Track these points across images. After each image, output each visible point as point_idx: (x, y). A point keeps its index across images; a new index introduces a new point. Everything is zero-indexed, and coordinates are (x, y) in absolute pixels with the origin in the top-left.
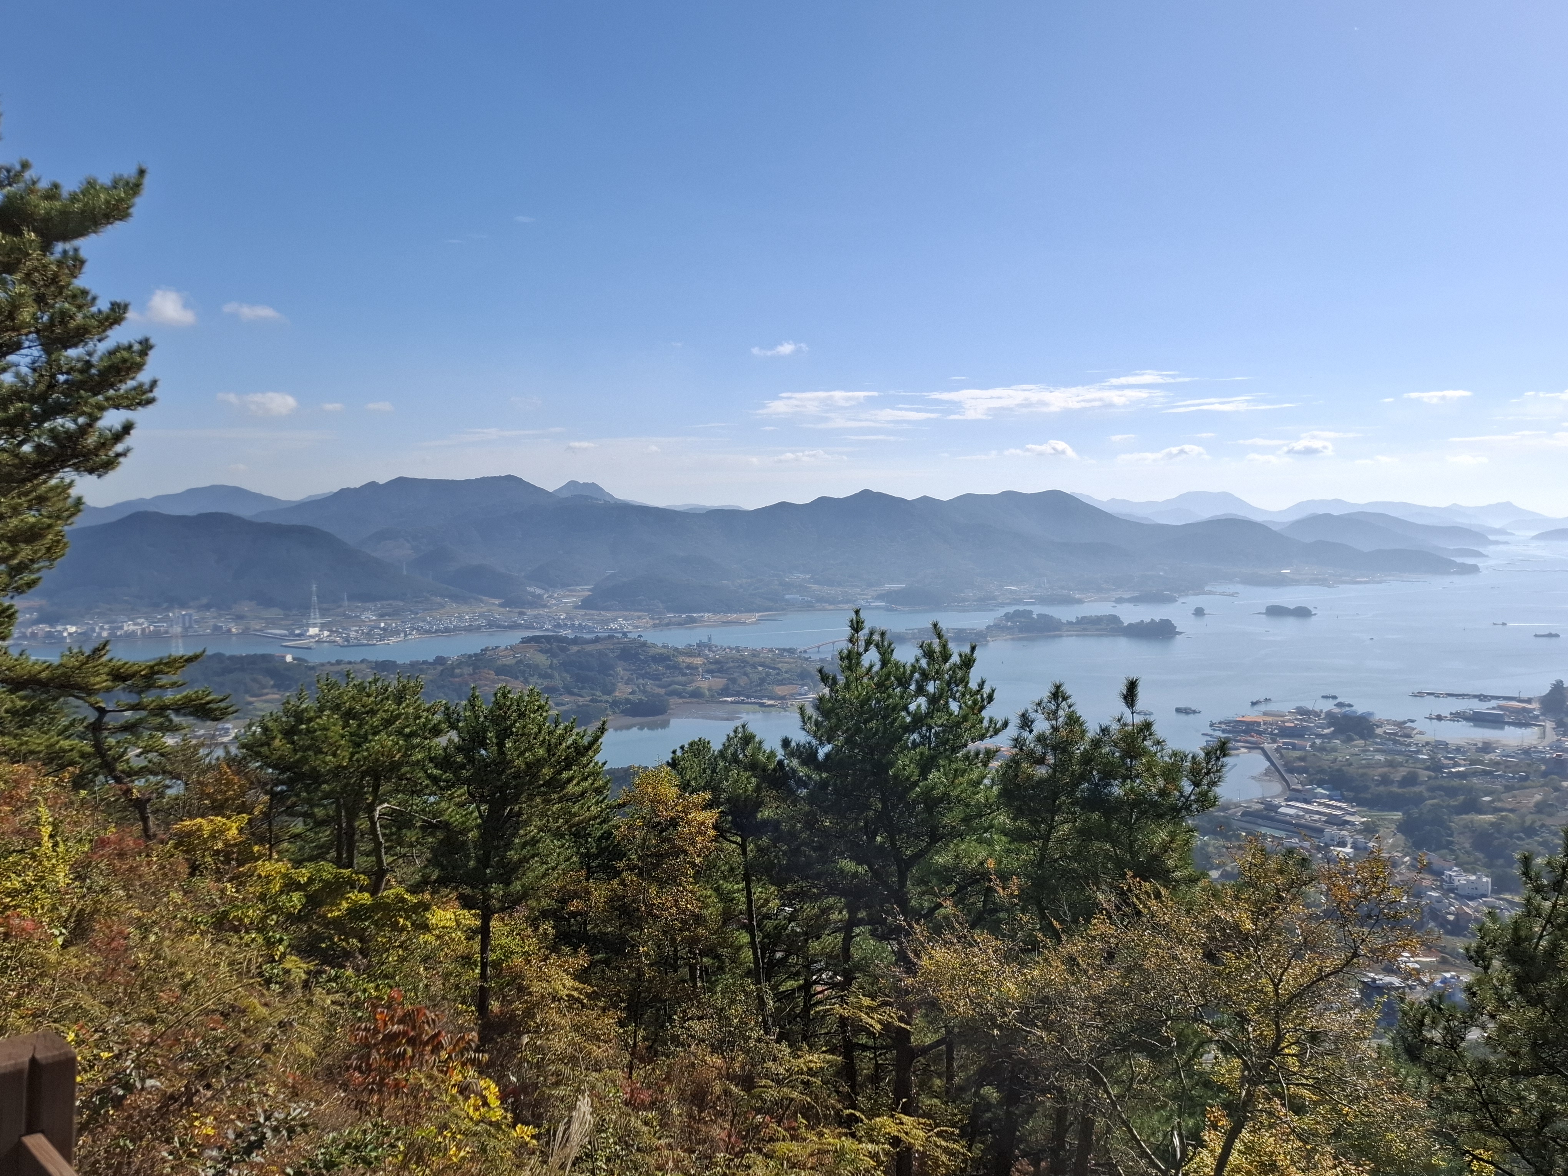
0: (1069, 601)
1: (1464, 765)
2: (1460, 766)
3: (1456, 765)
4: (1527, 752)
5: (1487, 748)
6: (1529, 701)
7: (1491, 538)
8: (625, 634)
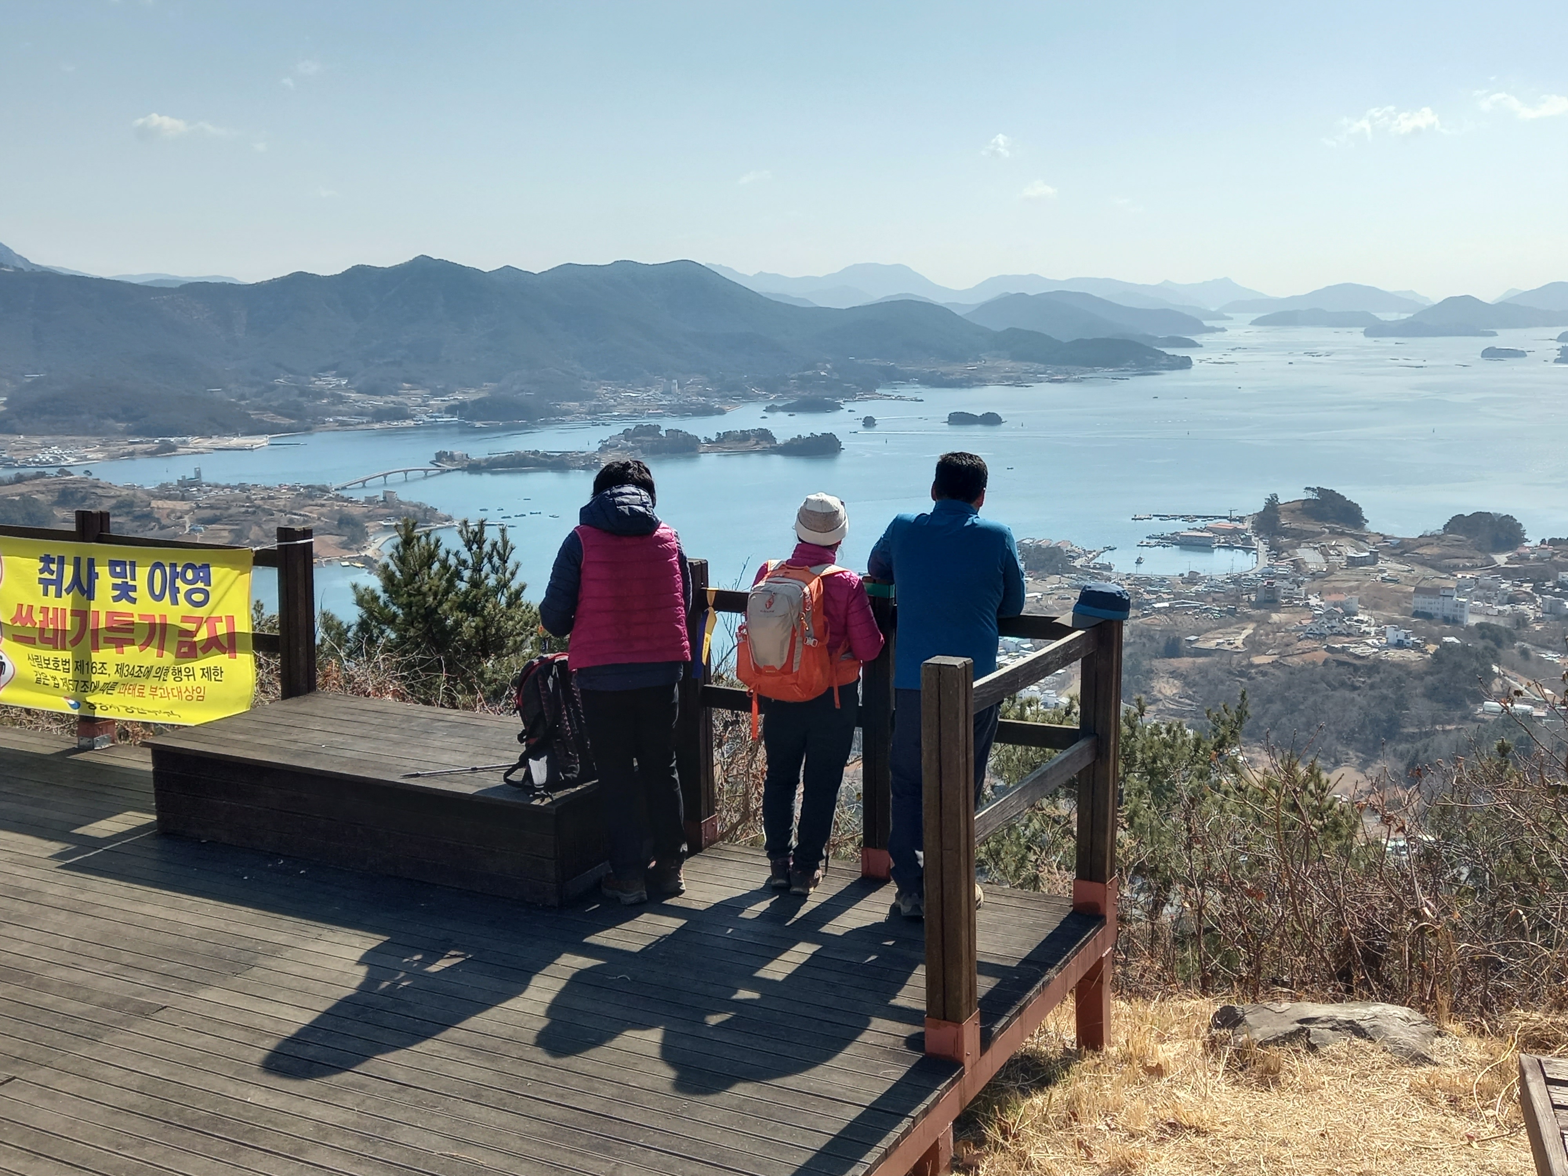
0: (706, 411)
1: (1169, 600)
2: (1163, 601)
3: (1160, 600)
4: (1236, 580)
5: (1192, 578)
6: (1241, 519)
7: (1207, 323)
8: (63, 472)
